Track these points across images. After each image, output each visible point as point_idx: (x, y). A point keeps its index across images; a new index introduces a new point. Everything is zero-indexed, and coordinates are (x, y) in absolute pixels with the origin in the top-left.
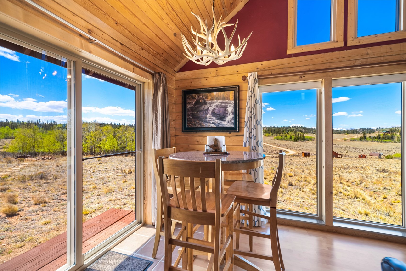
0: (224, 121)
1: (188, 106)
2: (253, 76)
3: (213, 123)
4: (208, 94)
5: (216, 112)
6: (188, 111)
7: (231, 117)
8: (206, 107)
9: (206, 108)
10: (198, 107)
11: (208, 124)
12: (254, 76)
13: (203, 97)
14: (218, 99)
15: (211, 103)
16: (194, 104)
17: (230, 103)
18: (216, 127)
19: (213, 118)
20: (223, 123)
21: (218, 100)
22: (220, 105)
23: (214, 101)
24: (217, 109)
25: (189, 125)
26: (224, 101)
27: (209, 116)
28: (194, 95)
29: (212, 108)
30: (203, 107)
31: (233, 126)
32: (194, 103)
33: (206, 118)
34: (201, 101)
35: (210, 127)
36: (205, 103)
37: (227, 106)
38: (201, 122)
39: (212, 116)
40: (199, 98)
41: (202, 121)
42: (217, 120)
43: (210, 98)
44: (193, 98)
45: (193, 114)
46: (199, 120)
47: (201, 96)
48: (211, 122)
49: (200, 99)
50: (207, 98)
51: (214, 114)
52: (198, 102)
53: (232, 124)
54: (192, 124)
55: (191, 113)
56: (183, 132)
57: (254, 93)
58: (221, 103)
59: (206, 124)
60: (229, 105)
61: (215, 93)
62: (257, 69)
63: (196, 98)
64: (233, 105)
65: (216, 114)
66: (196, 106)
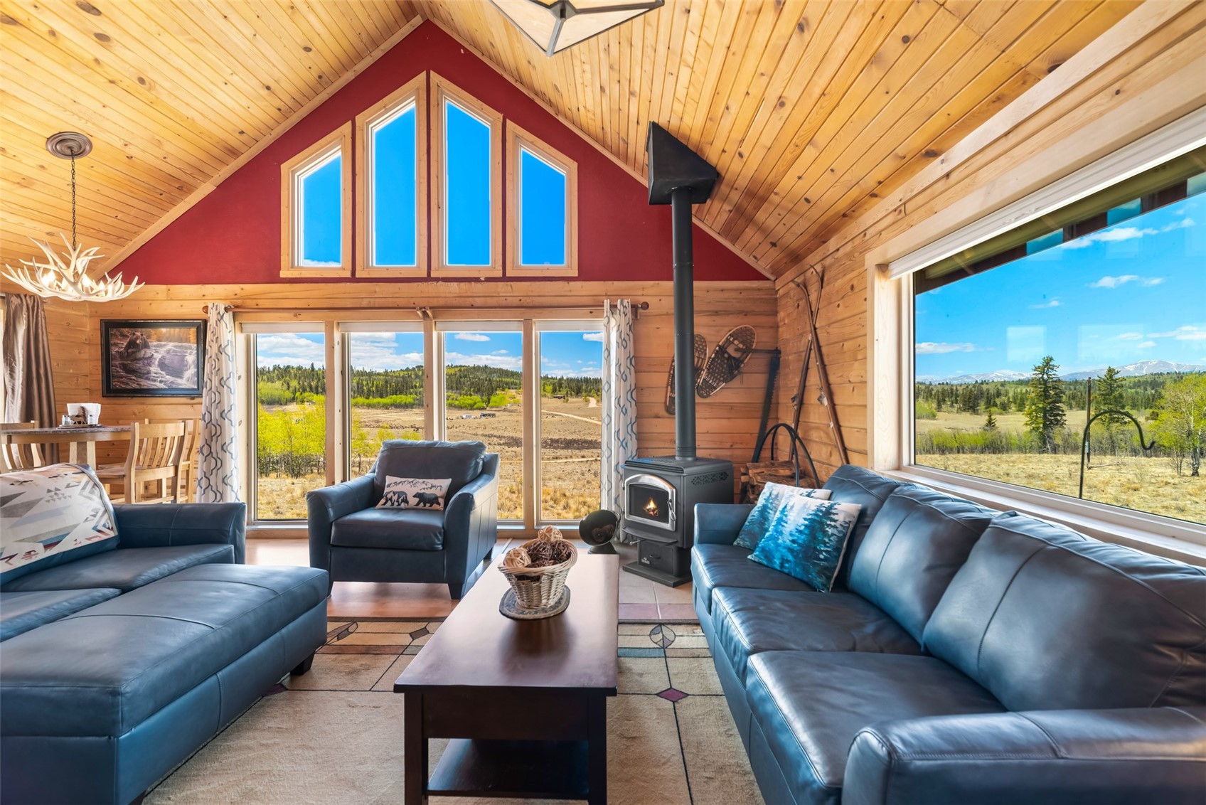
0: (182, 378)
1: (114, 350)
2: (214, 308)
3: (161, 382)
4: (152, 331)
5: (167, 361)
6: (115, 359)
7: (193, 372)
8: (148, 353)
9: (149, 355)
10: (133, 352)
11: (152, 383)
12: (217, 309)
13: (142, 335)
14: (169, 339)
15: (157, 346)
16: (126, 346)
17: (191, 349)
18: (167, 387)
19: (163, 373)
20: (179, 381)
21: (171, 341)
22: (174, 351)
23: (163, 343)
24: (168, 356)
25: (116, 384)
26: (180, 344)
27: (154, 369)
28: (125, 330)
29: (160, 356)
30: (143, 352)
31: (196, 387)
32: (125, 344)
33: (149, 372)
34: (138, 342)
35: (155, 387)
36: (146, 346)
37: (186, 352)
38: (139, 380)
39: (159, 369)
40: (135, 337)
41: (142, 378)
42: (168, 377)
43: (155, 337)
44: (124, 336)
45: (123, 364)
46: (135, 376)
47: (139, 334)
48: (159, 379)
49: (137, 338)
50: (149, 337)
51: (162, 365)
52: (132, 344)
53: (194, 383)
54: (123, 383)
55: (120, 362)
56: (103, 396)
57: (216, 336)
58: (175, 346)
59: (149, 382)
60: (189, 351)
61: (164, 330)
62: (236, 295)
63: (128, 337)
64: (195, 352)
65: (166, 365)
66: (129, 351)
